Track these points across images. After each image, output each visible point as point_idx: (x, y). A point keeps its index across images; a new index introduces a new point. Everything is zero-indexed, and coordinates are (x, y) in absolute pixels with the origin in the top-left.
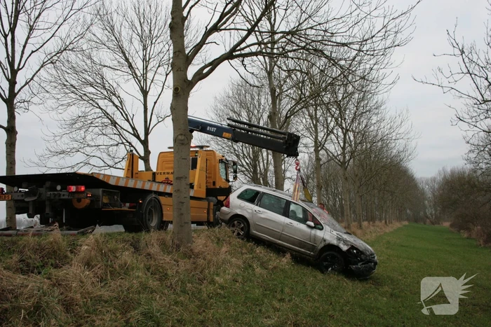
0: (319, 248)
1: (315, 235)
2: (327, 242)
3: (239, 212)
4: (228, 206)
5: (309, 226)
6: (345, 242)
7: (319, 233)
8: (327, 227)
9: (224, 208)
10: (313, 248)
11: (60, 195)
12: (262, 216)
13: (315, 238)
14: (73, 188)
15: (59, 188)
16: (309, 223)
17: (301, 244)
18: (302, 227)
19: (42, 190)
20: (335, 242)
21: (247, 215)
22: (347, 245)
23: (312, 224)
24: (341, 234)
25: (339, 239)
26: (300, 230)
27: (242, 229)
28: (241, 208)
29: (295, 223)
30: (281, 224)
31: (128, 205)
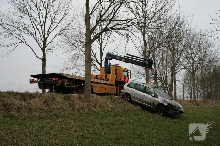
0: (156, 105)
1: (155, 100)
2: (159, 102)
3: (127, 91)
4: (123, 90)
5: (153, 96)
6: (166, 102)
7: (156, 99)
8: (160, 96)
9: (122, 90)
10: (154, 105)
11: (50, 81)
12: (135, 93)
13: (155, 101)
14: (54, 79)
15: (50, 79)
16: (152, 95)
17: (150, 103)
18: (150, 96)
19: (45, 80)
20: (162, 102)
21: (130, 93)
22: (167, 103)
23: (154, 95)
24: (165, 99)
25: (164, 101)
26: (149, 98)
27: (128, 98)
28: (128, 90)
29: (148, 95)
30: (142, 96)
31: (77, 86)
